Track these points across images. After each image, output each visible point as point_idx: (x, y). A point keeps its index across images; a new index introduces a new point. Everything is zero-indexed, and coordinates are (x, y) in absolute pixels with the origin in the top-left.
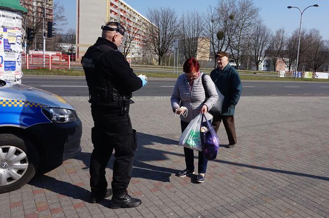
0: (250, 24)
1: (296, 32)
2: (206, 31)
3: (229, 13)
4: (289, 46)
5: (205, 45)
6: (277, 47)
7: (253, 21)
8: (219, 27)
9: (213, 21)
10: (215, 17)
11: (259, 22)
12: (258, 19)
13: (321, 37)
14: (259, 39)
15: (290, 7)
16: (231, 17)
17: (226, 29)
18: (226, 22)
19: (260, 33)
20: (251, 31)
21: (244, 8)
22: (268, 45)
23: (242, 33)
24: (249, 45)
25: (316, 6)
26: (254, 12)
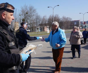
0: (33, 15)
1: (50, 16)
2: (18, 19)
3: (26, 12)
4: (48, 21)
5: (18, 25)
6: (44, 22)
7: (35, 14)
8: (23, 17)
9: (20, 15)
10: (21, 14)
11: (37, 14)
12: (36, 13)
13: (59, 17)
14: (38, 20)
15: (48, 7)
16: (27, 13)
17: (25, 18)
18: (25, 15)
19: (38, 18)
20: (34, 17)
21: (31, 9)
22: (41, 22)
23: (31, 19)
24: (34, 23)
25: (58, 5)
26: (34, 11)
